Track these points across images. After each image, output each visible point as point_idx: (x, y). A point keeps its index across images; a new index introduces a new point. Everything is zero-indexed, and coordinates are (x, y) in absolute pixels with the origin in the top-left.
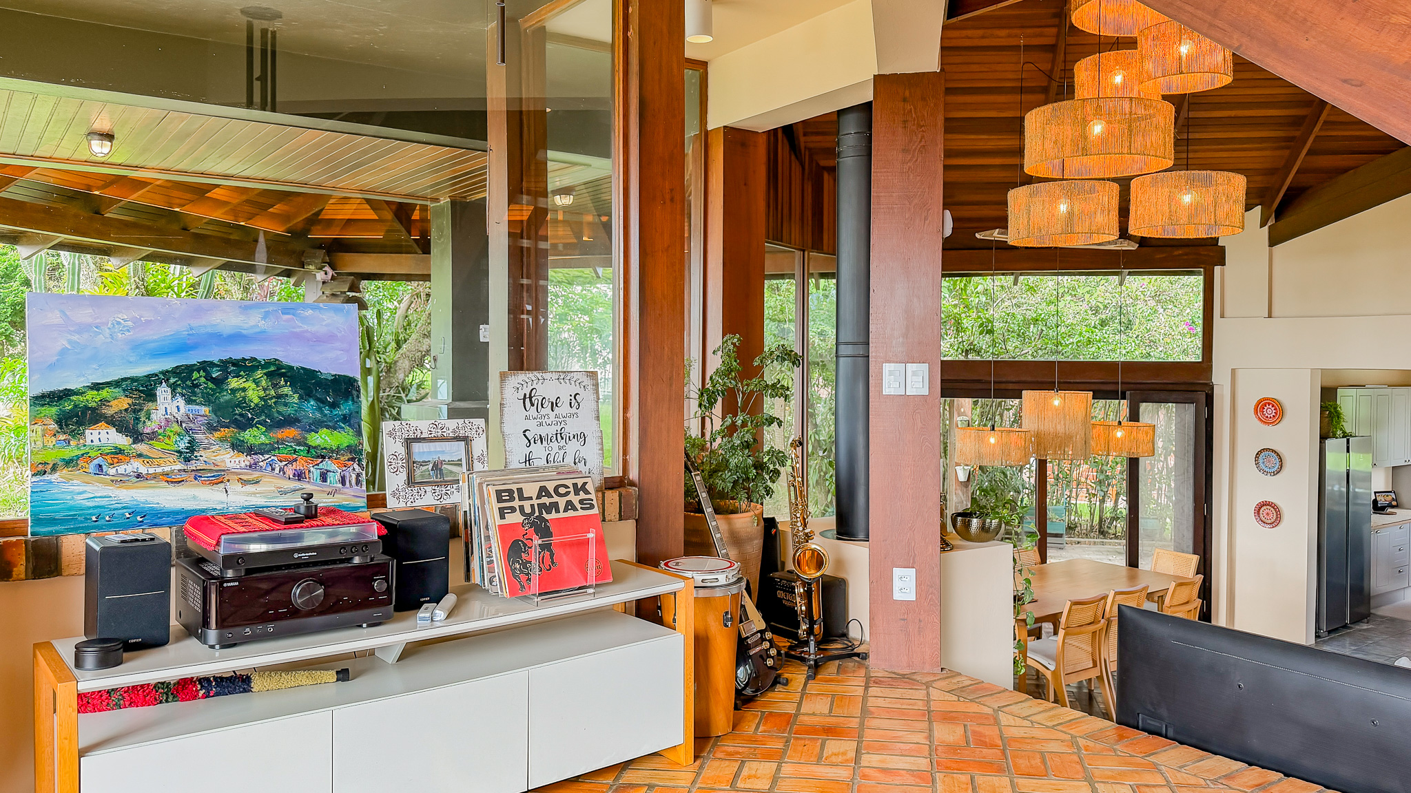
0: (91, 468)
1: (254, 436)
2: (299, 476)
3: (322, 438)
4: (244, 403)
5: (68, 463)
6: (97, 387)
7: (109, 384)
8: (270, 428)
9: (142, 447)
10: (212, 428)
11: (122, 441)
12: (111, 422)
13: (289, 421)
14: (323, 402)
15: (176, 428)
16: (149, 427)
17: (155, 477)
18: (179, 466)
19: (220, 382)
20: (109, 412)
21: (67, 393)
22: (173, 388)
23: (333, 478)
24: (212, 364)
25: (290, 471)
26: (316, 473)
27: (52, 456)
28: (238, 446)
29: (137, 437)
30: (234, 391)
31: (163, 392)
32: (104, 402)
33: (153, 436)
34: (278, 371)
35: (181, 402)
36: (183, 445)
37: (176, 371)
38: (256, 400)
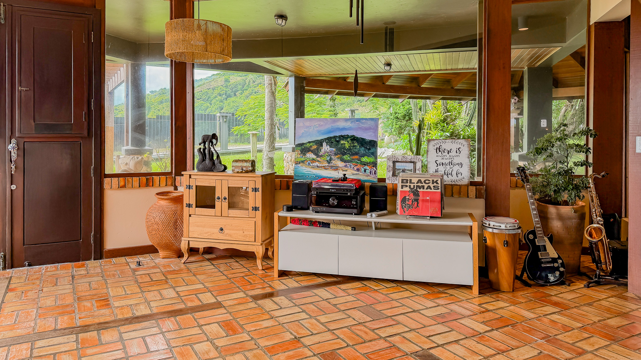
0: (307, 164)
1: (346, 157)
2: (358, 170)
3: (365, 159)
4: (344, 148)
5: (303, 162)
6: (309, 142)
7: (312, 142)
8: (351, 155)
9: (319, 159)
10: (336, 154)
11: (314, 157)
12: (312, 152)
13: (356, 154)
14: (366, 148)
15: (327, 154)
16: (321, 153)
17: (321, 167)
18: (327, 165)
19: (338, 141)
20: (312, 149)
21: (303, 144)
22: (327, 143)
23: (368, 171)
24: (337, 137)
25: (355, 168)
26: (363, 170)
27: (299, 160)
28: (342, 160)
29: (318, 156)
30: (342, 144)
31: (324, 144)
32: (311, 146)
33: (321, 156)
34: (354, 139)
35: (328, 147)
36: (328, 159)
37: (328, 139)
38: (348, 147)
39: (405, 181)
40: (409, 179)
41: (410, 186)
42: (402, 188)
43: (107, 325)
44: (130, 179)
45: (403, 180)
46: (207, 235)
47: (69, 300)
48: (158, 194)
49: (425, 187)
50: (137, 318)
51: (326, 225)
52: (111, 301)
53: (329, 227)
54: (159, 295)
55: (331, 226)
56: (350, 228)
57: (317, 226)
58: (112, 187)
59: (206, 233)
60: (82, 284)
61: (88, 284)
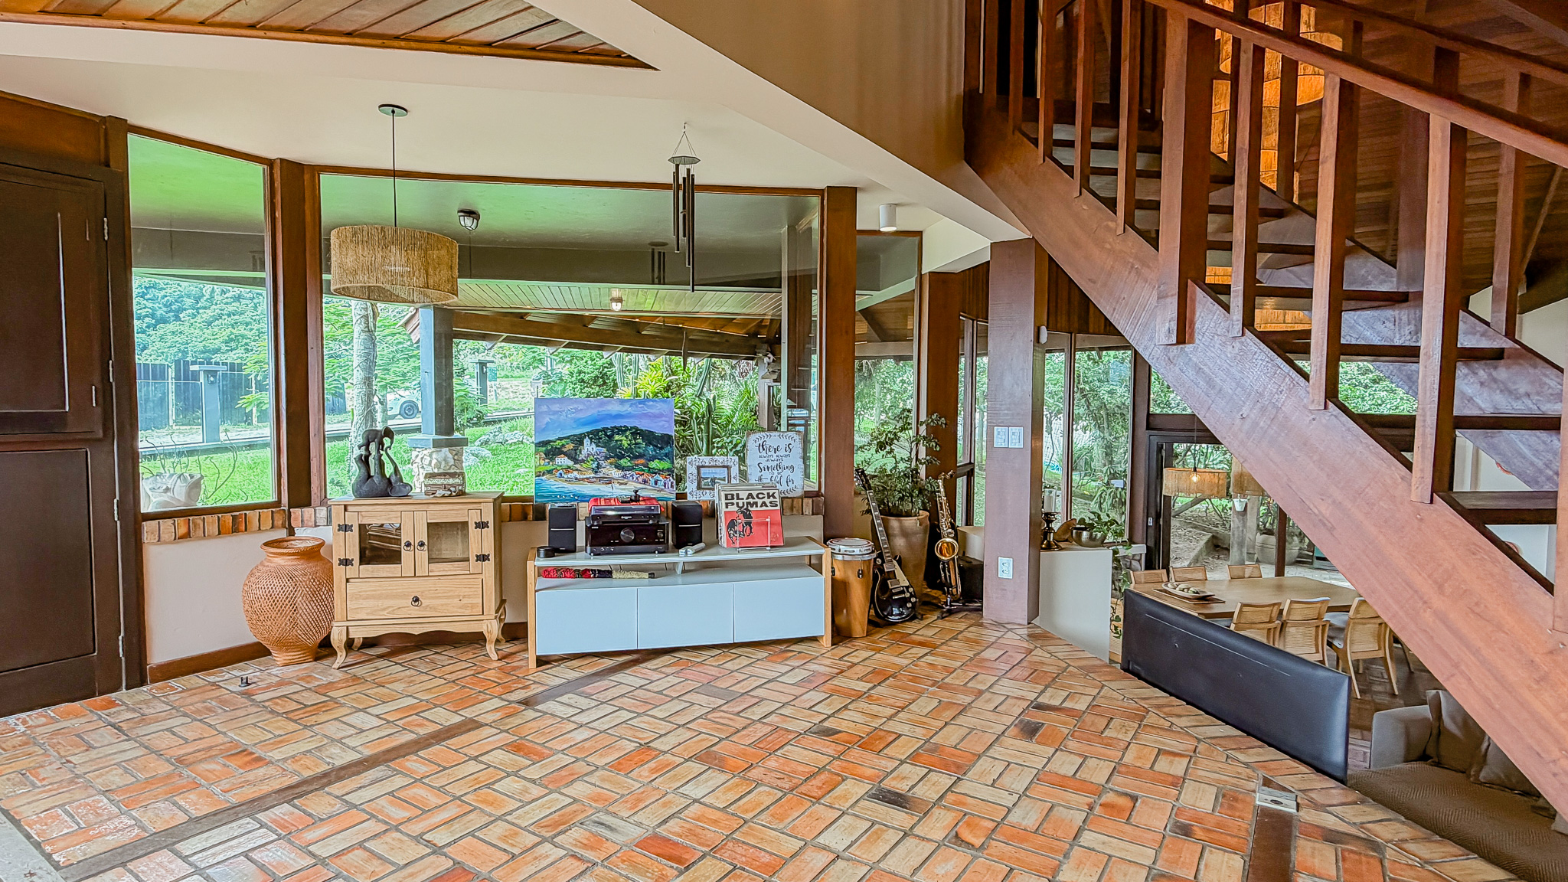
0: (558, 474)
1: (624, 462)
2: (645, 482)
3: (655, 464)
4: (620, 447)
5: (550, 472)
6: (560, 439)
7: (565, 438)
8: (632, 459)
9: (578, 466)
10: (606, 458)
11: (570, 463)
12: (565, 454)
13: (641, 456)
14: (657, 446)
15: (592, 458)
16: (581, 457)
17: (583, 479)
18: (593, 475)
19: (609, 437)
20: (565, 450)
21: (549, 442)
22: (591, 439)
23: (661, 484)
24: (607, 429)
25: (640, 480)
26: (653, 481)
27: (543, 469)
28: (618, 467)
29: (576, 461)
30: (617, 441)
31: (587, 441)
32: (563, 446)
33: (583, 461)
34: (636, 432)
35: (594, 445)
36: (594, 466)
37: (593, 432)
38: (626, 445)
39: (730, 497)
40: (735, 493)
41: (737, 504)
42: (727, 507)
44: (198, 520)
45: (726, 495)
46: (385, 613)
48: (267, 544)
49: (759, 505)
51: (606, 574)
53: (611, 577)
55: (614, 575)
56: (646, 575)
57: (590, 577)
58: (162, 540)
59: (384, 609)
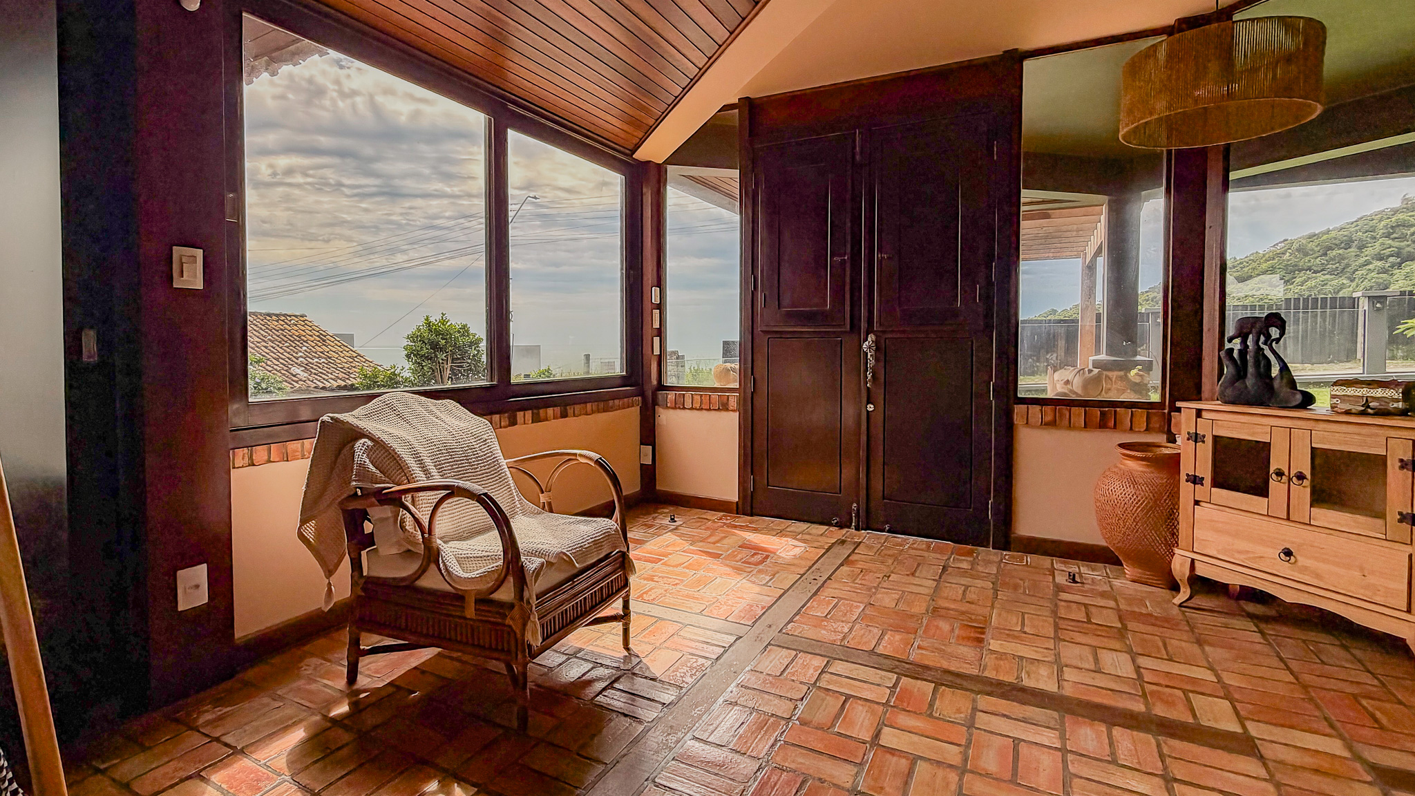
43: (959, 681)
46: (1242, 557)
47: (919, 608)
48: (1122, 446)
50: (1023, 690)
52: (988, 636)
54: (1091, 659)
59: (1239, 552)
60: (953, 585)
61: (963, 588)
